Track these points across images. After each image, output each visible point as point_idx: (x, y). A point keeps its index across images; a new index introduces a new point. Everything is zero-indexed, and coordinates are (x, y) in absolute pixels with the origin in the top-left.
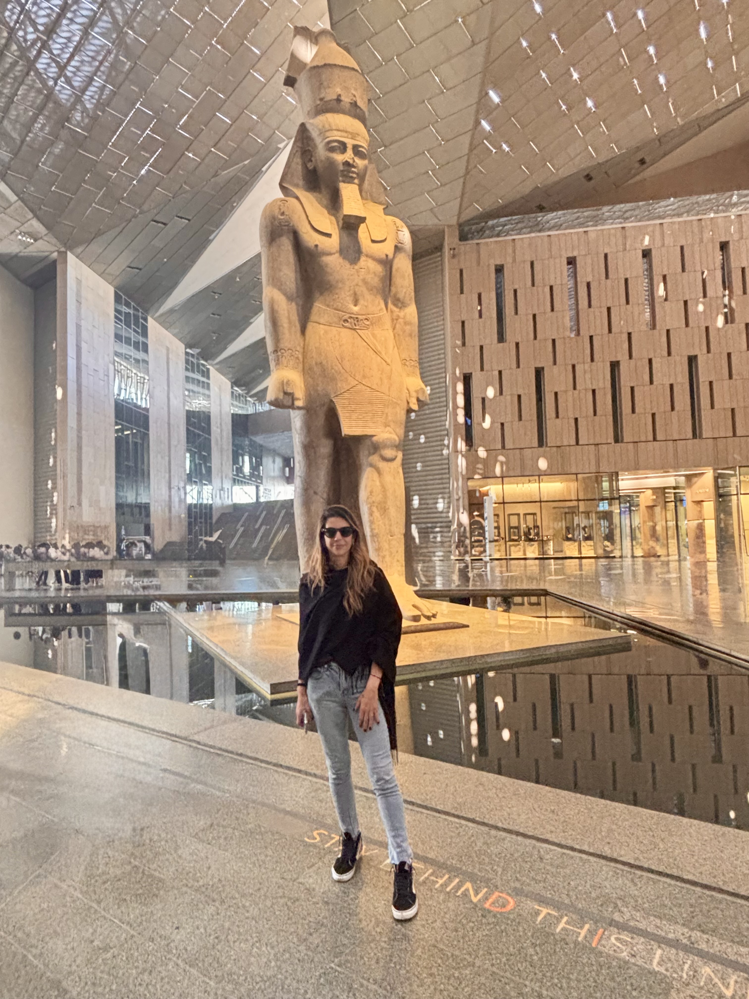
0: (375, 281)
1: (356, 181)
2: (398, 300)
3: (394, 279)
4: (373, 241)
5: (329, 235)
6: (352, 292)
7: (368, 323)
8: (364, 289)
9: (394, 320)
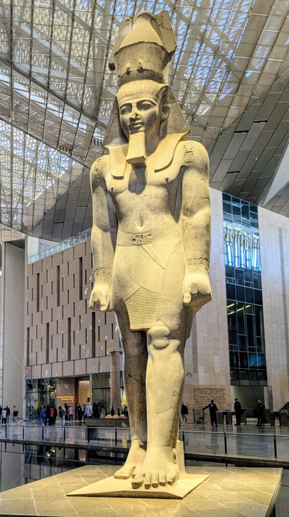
0: (158, 202)
1: (142, 129)
2: (187, 210)
3: (183, 194)
4: (156, 171)
5: (121, 178)
6: (138, 216)
7: (151, 237)
8: (148, 212)
9: (184, 228)
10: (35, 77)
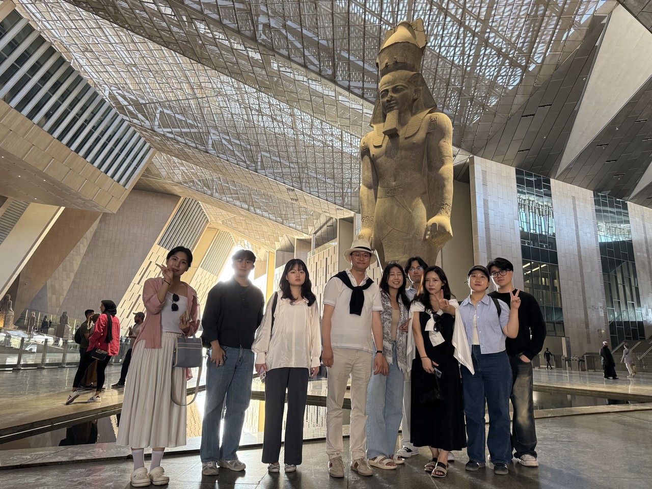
0: (407, 162)
4: (406, 138)
5: (380, 146)
6: (392, 174)
8: (400, 170)
10: (352, 90)
